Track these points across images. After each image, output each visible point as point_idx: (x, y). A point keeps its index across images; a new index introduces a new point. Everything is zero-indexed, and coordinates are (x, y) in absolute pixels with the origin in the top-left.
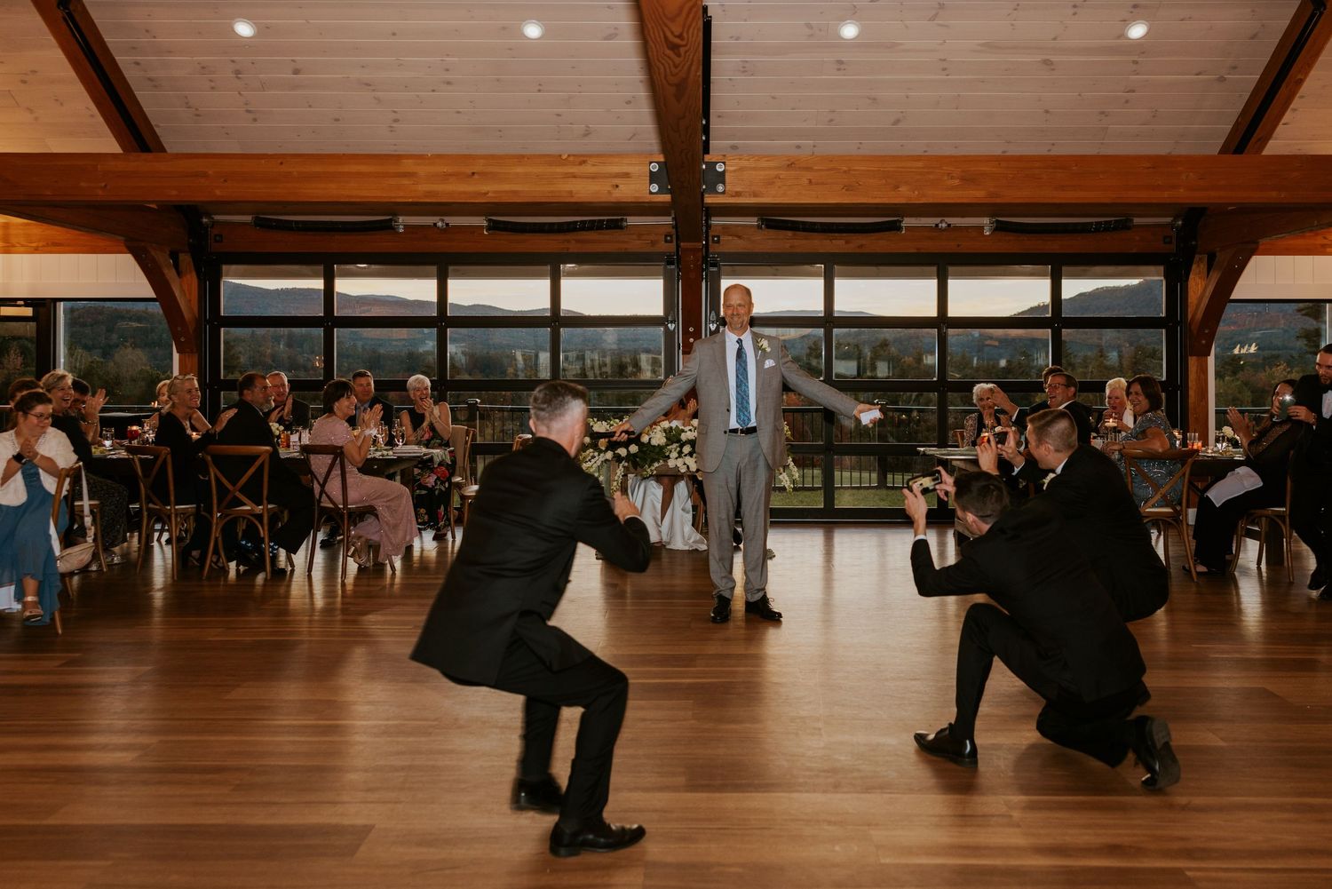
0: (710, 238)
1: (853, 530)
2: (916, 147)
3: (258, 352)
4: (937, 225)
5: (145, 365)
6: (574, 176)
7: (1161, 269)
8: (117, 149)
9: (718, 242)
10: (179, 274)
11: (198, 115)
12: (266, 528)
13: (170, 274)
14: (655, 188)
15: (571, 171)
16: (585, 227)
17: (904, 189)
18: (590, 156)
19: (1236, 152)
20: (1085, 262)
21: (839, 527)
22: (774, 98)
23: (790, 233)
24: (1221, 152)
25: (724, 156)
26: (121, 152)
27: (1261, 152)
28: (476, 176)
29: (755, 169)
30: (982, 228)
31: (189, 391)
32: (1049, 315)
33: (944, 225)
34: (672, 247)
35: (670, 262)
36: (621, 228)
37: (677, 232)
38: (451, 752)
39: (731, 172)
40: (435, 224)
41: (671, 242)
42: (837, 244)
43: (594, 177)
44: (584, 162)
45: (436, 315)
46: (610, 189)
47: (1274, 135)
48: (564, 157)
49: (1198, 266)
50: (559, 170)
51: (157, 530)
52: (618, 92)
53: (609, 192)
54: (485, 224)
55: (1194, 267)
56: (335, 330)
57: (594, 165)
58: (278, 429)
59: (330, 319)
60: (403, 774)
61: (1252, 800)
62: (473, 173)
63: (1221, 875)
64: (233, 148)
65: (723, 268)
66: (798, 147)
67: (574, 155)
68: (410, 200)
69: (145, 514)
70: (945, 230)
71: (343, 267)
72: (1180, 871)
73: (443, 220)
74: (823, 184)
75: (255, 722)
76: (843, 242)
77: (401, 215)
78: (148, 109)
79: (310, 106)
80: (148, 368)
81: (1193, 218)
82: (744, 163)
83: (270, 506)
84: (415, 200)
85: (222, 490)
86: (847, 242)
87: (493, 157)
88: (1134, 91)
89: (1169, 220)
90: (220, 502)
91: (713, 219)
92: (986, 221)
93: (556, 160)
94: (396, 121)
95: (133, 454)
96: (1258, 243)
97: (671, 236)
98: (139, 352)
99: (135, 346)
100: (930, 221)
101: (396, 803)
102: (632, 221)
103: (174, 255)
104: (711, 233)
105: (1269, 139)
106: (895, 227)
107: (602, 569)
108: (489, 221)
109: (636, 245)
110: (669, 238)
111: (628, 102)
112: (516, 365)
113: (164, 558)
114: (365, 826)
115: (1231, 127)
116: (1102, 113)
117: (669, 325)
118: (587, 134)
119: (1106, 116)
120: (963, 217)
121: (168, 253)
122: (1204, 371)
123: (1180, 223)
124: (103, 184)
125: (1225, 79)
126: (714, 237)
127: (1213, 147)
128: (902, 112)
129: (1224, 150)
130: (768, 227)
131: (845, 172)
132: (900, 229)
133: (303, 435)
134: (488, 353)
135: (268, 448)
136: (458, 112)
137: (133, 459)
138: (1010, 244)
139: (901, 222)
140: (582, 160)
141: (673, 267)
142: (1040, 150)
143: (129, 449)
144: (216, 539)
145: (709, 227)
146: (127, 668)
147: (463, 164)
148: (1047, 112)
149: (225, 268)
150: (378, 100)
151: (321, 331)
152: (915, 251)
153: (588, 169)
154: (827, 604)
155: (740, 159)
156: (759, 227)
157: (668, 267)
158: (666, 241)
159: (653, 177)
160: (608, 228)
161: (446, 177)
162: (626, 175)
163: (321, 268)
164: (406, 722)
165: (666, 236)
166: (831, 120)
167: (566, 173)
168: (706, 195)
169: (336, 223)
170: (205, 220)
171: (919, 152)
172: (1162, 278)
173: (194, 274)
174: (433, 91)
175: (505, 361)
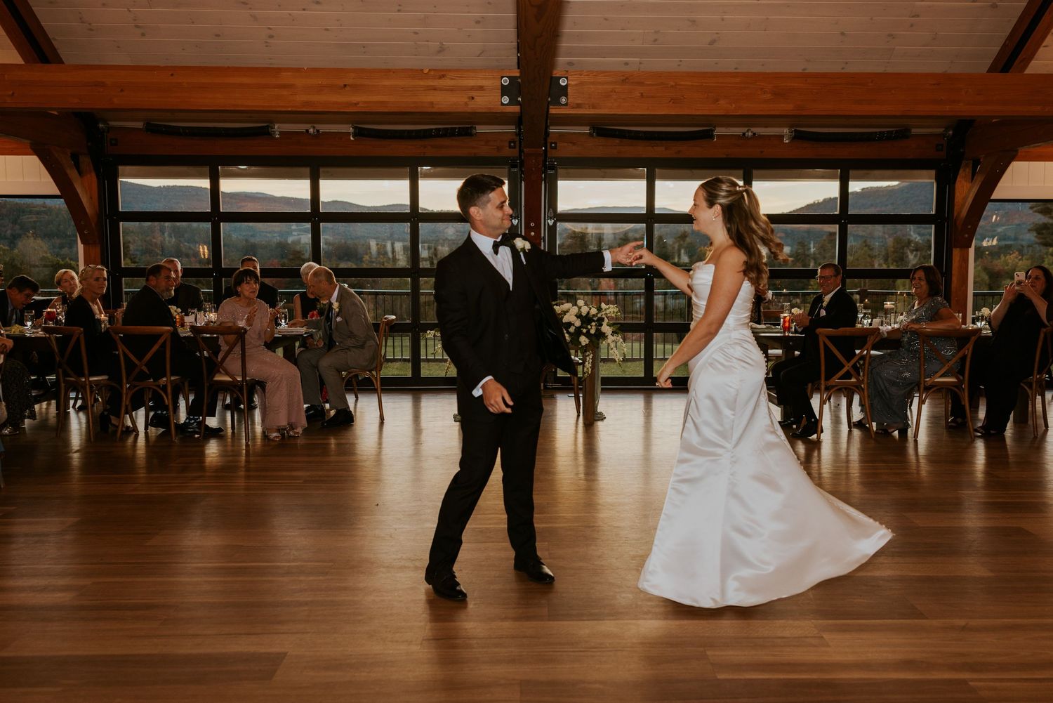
0: (548, 145)
1: (669, 395)
2: (728, 64)
3: (145, 241)
4: (744, 134)
5: (46, 253)
6: (435, 89)
7: (933, 172)
8: (20, 61)
9: (555, 148)
10: (80, 173)
11: (91, 30)
12: (170, 397)
13: (73, 173)
14: (506, 100)
15: (431, 84)
16: (439, 134)
17: (722, 102)
18: (450, 71)
19: (1002, 71)
20: (869, 167)
21: (657, 393)
22: (606, 19)
23: (617, 141)
24: (989, 71)
25: (567, 71)
26: (23, 63)
27: (1024, 71)
28: (348, 88)
29: (593, 83)
30: (782, 137)
31: (97, 279)
32: (837, 213)
33: (750, 134)
34: (515, 152)
35: (514, 166)
36: (471, 135)
37: (520, 139)
38: (345, 589)
39: (573, 86)
40: (307, 131)
41: (514, 147)
42: (659, 150)
43: (452, 89)
44: (443, 76)
45: (309, 211)
46: (466, 100)
47: (1036, 57)
48: (426, 71)
49: (964, 171)
50: (422, 83)
51: (72, 398)
52: (469, 12)
53: (466, 104)
54: (351, 130)
55: (961, 171)
56: (222, 224)
57: (452, 79)
58: (176, 311)
59: (216, 216)
60: (306, 608)
61: (1019, 621)
62: (345, 86)
63: (998, 684)
64: (122, 59)
65: (559, 170)
66: (626, 64)
67: (434, 70)
68: (290, 109)
69: (63, 385)
70: (751, 138)
71: (226, 168)
72: (965, 682)
73: (314, 128)
74: (652, 97)
75: (175, 565)
76: (663, 148)
77: (278, 122)
78: (46, 23)
79: (193, 23)
80: (49, 255)
81: (963, 128)
82: (586, 78)
83: (173, 378)
84: (294, 109)
85: (131, 366)
86: (666, 149)
87: (362, 71)
88: (918, 16)
89: (941, 130)
90: (128, 375)
91: (551, 127)
92: (786, 130)
93: (417, 73)
94: (271, 37)
95: (49, 334)
96: (1017, 151)
97: (514, 143)
98: (39, 241)
99: (36, 236)
100: (738, 131)
101: (303, 633)
102: (481, 129)
103: (75, 158)
104: (549, 140)
105: (1031, 61)
106: (708, 135)
107: (459, 430)
108: (355, 128)
109: (484, 151)
110: (512, 144)
111: (478, 22)
112: (371, 253)
113: (80, 423)
114: (279, 654)
115: (999, 48)
116: (890, 35)
117: (513, 221)
118: (441, 50)
119: (893, 38)
120: (766, 127)
121: (70, 155)
122: (965, 260)
123: (951, 132)
124: (11, 93)
125: (997, 6)
126: (551, 143)
127: (983, 66)
128: (717, 33)
129: (991, 70)
130: (599, 135)
131: (672, 86)
132: (712, 137)
133: (198, 316)
134: (345, 243)
135: (169, 328)
136: (327, 30)
137: (49, 338)
138: (807, 151)
139: (713, 131)
140: (442, 74)
141: (516, 170)
142: (835, 67)
143: (45, 330)
144: (126, 406)
145: (547, 134)
146: (57, 519)
147: (336, 77)
148: (843, 34)
149: (121, 168)
150: (255, 18)
151: (208, 225)
152: (725, 156)
153: (447, 82)
154: (647, 458)
155: (581, 75)
156: (590, 135)
157: (512, 170)
158: (510, 147)
159: (505, 91)
160: (460, 135)
161: (320, 89)
162: (481, 88)
163: (207, 169)
164: (305, 564)
165: (510, 142)
166: (656, 40)
167: (428, 86)
168: (551, 107)
169: (220, 129)
170: (101, 125)
171: (732, 70)
172: (934, 181)
173: (94, 175)
174: (304, 10)
175: (361, 250)
